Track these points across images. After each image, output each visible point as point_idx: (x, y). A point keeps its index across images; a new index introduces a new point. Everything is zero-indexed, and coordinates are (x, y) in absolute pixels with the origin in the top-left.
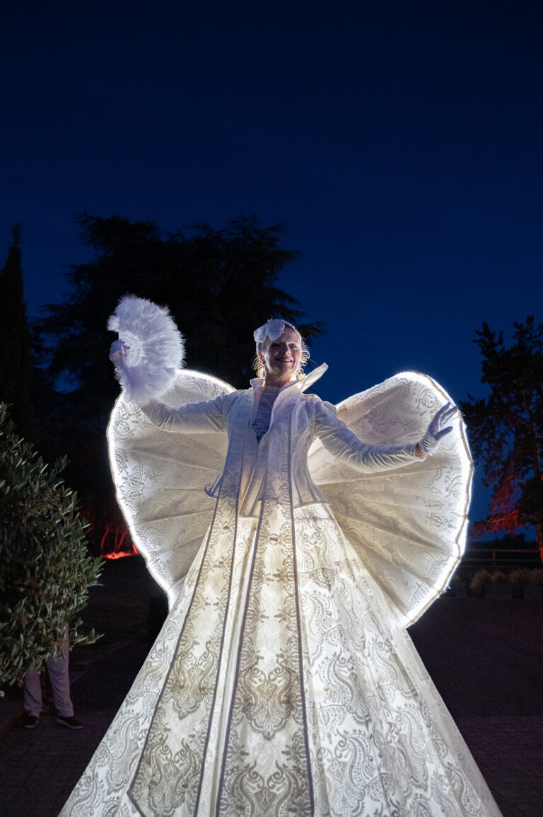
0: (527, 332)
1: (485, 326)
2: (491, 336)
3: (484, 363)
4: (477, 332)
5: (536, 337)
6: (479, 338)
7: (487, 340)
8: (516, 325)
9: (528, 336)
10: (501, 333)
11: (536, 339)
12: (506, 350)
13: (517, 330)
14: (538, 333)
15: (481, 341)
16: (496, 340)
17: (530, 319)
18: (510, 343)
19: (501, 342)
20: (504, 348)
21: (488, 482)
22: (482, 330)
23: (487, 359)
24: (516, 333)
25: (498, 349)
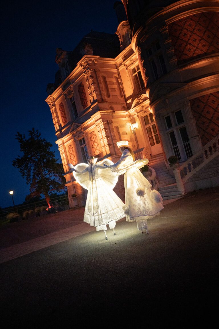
0: (33, 133)
1: (18, 133)
2: (21, 136)
3: (20, 145)
4: (16, 135)
5: (36, 134)
6: (17, 137)
7: (20, 138)
8: (30, 131)
9: (33, 134)
10: (24, 135)
11: (37, 135)
12: (27, 140)
13: (30, 133)
14: (37, 133)
15: (18, 138)
16: (23, 137)
17: (33, 129)
18: (28, 137)
19: (24, 137)
20: (26, 139)
21: (28, 183)
22: (18, 135)
23: (21, 144)
24: (30, 134)
25: (24, 140)
